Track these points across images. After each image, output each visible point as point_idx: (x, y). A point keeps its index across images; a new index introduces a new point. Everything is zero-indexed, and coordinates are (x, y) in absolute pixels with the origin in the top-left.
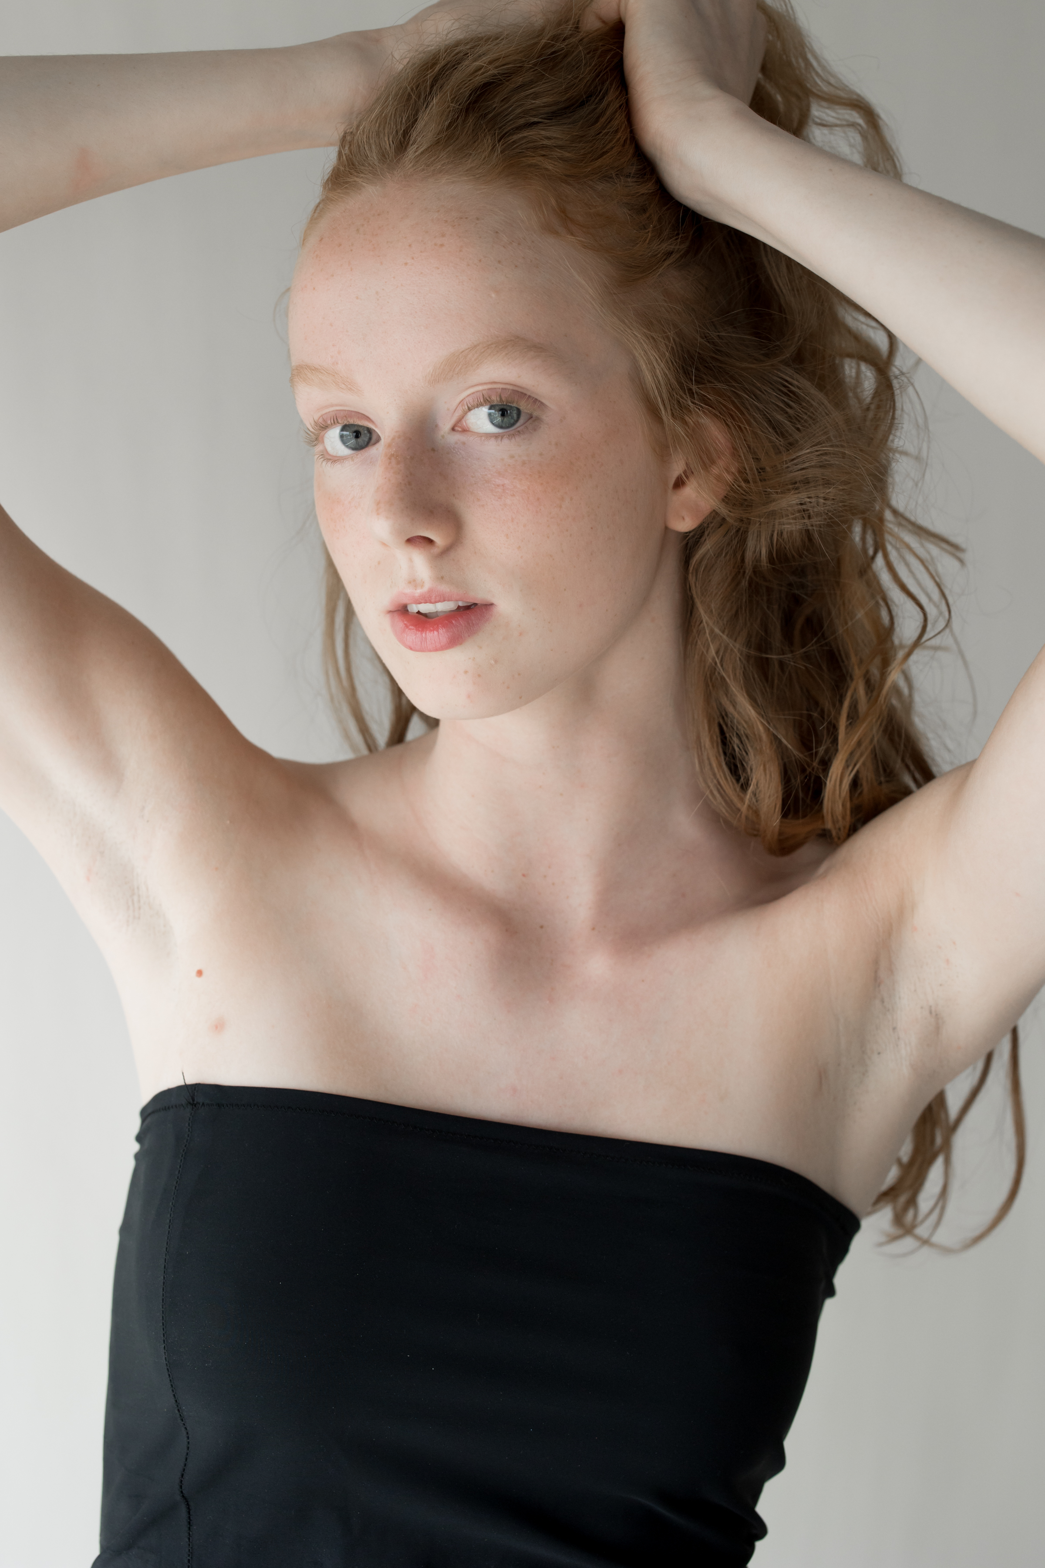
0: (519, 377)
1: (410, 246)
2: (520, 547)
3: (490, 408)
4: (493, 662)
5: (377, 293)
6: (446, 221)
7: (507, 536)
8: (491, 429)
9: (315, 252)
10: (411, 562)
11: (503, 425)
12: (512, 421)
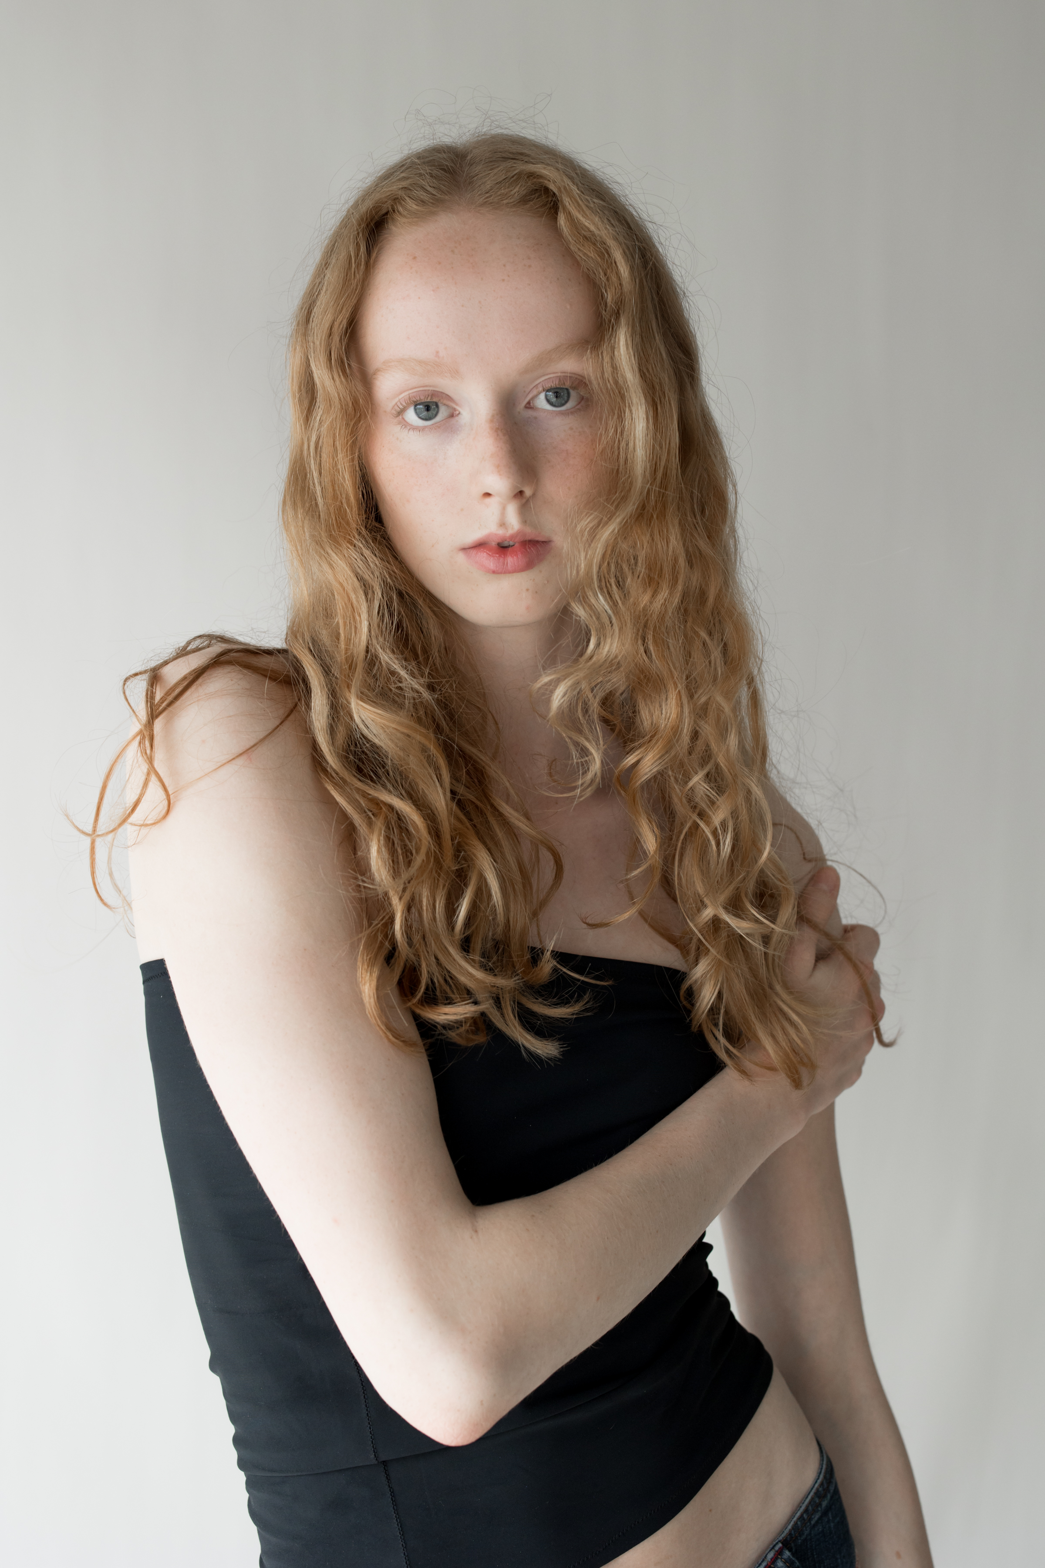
1: (504, 265)
3: (549, 391)
4: (546, 582)
5: (480, 302)
7: (569, 489)
8: (548, 407)
9: (411, 268)
10: (504, 509)
11: (557, 405)
12: (563, 402)
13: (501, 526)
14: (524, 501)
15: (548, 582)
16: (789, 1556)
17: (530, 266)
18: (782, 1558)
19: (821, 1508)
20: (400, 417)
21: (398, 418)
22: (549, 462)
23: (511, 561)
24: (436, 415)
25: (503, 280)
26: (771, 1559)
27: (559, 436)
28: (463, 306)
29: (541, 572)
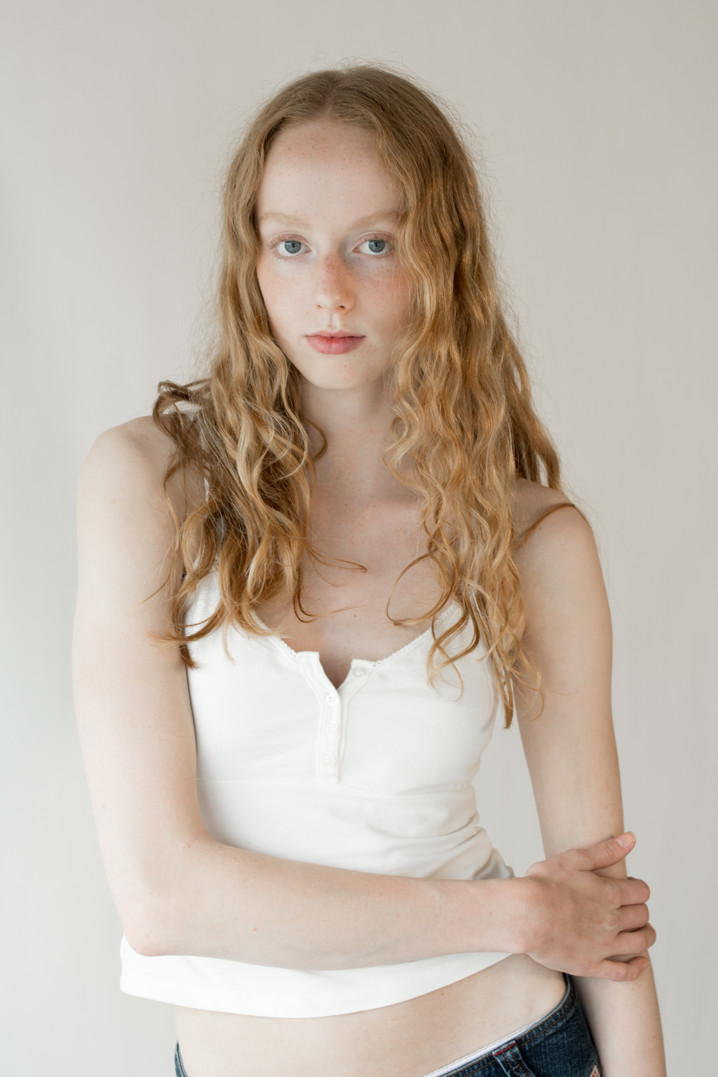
3: (370, 242)
4: (359, 363)
5: (326, 182)
7: (377, 305)
11: (376, 251)
12: (380, 249)
13: (329, 327)
16: (517, 1052)
17: (361, 161)
18: (511, 1051)
19: (556, 1027)
20: (275, 249)
21: (274, 249)
23: (334, 346)
24: (299, 250)
25: (342, 169)
26: (504, 1049)
28: (315, 183)
29: (355, 356)
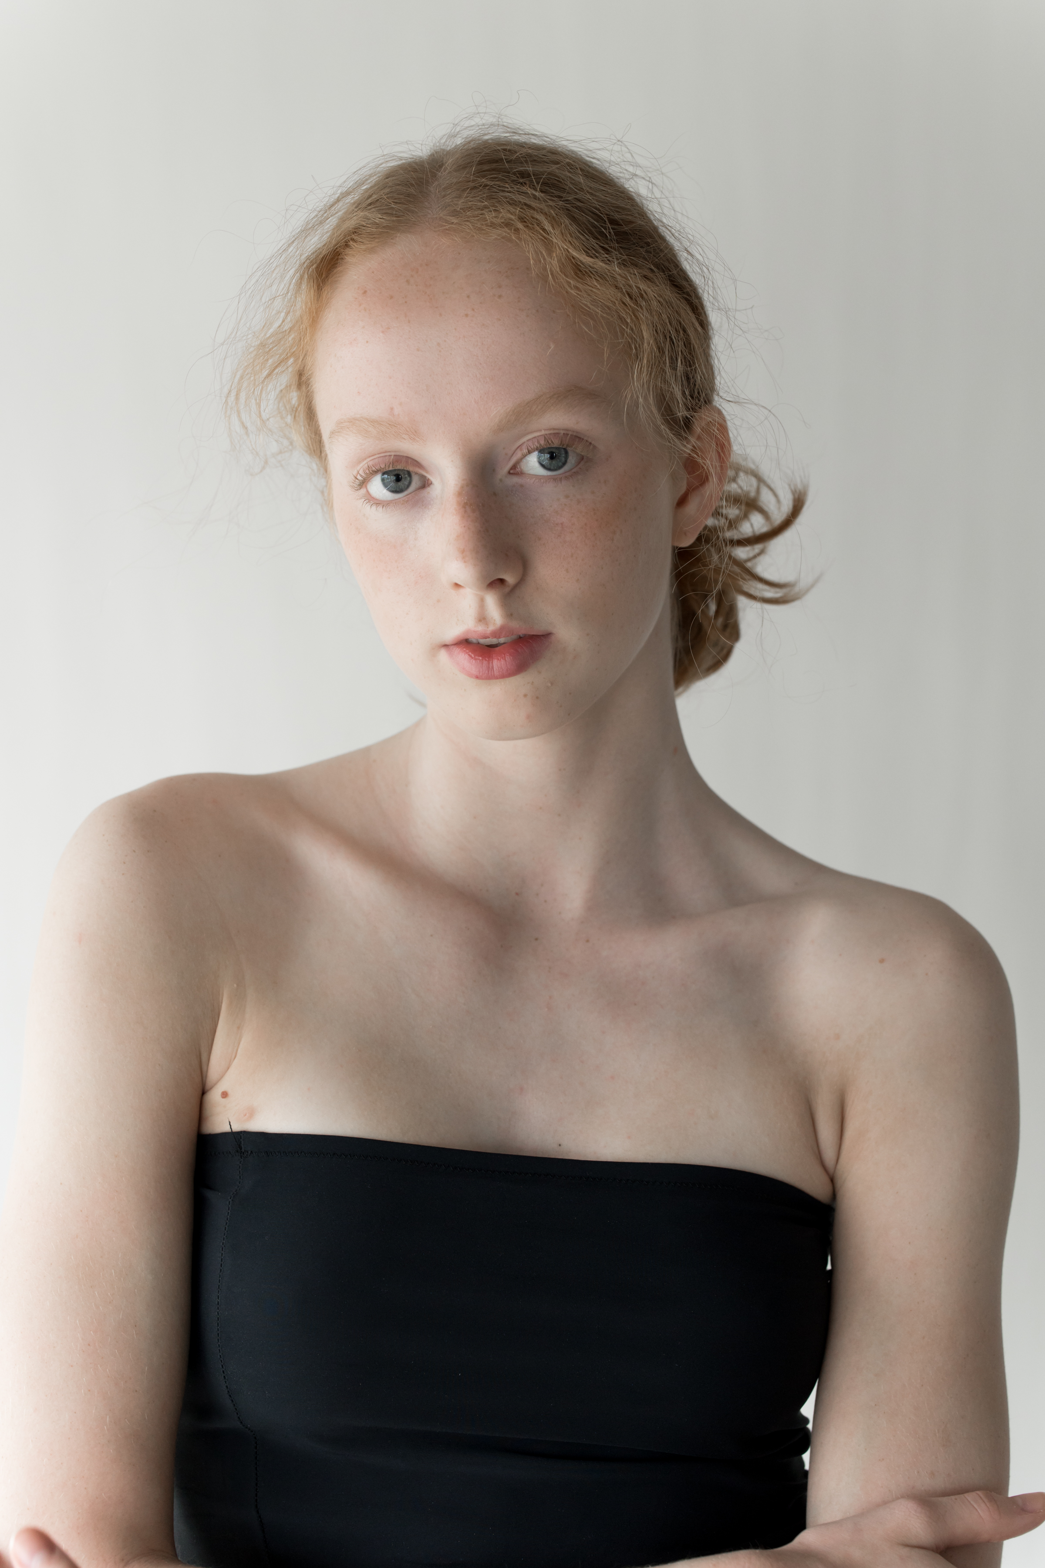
0: (577, 423)
1: (468, 297)
2: (578, 580)
6: (500, 272)
8: (542, 472)
9: (360, 305)
10: (482, 602)
14: (507, 590)
15: (552, 684)
22: (540, 539)
27: (551, 506)
